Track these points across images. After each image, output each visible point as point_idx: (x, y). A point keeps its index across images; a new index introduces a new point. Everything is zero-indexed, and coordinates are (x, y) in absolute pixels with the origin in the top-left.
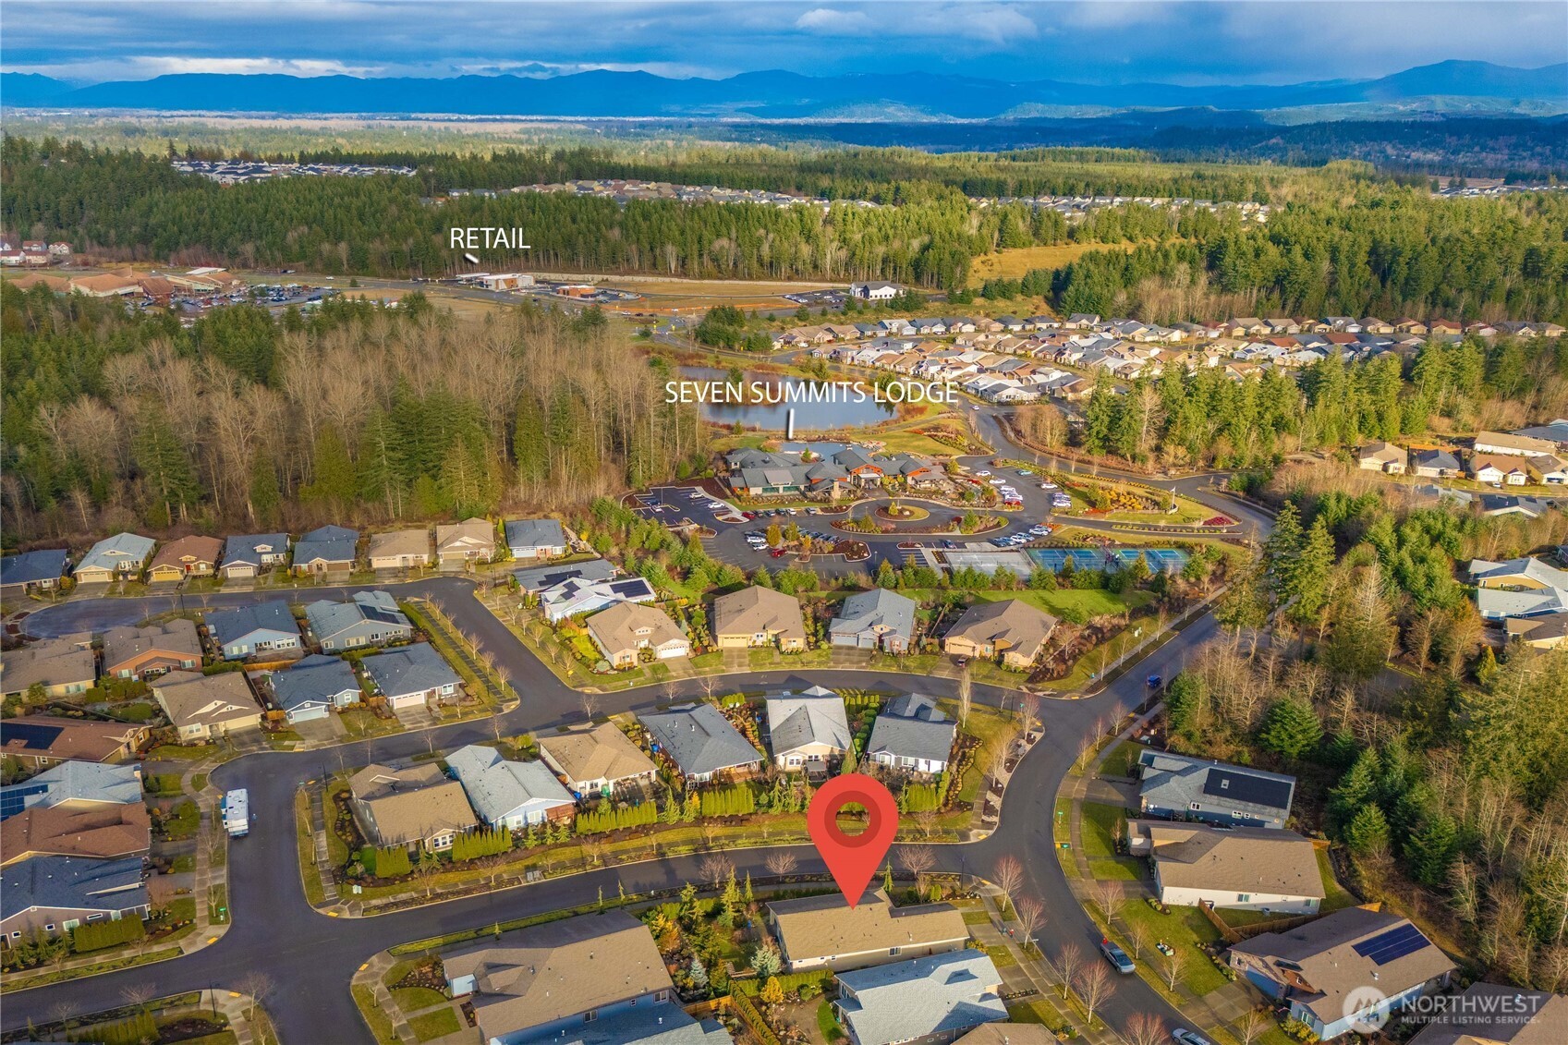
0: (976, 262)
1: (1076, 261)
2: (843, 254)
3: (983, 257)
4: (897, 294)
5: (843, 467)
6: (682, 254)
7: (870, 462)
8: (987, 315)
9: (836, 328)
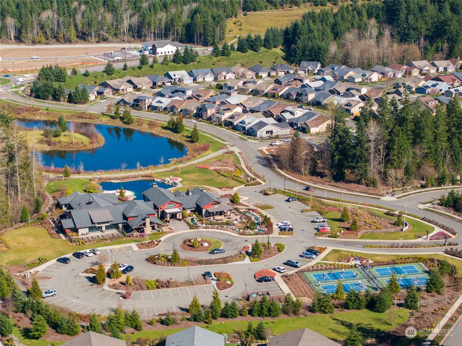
0: (230, 24)
1: (299, 19)
2: (135, 20)
3: (234, 19)
4: (177, 51)
5: (151, 203)
6: (19, 25)
7: (172, 198)
8: (243, 66)
9: (135, 80)
